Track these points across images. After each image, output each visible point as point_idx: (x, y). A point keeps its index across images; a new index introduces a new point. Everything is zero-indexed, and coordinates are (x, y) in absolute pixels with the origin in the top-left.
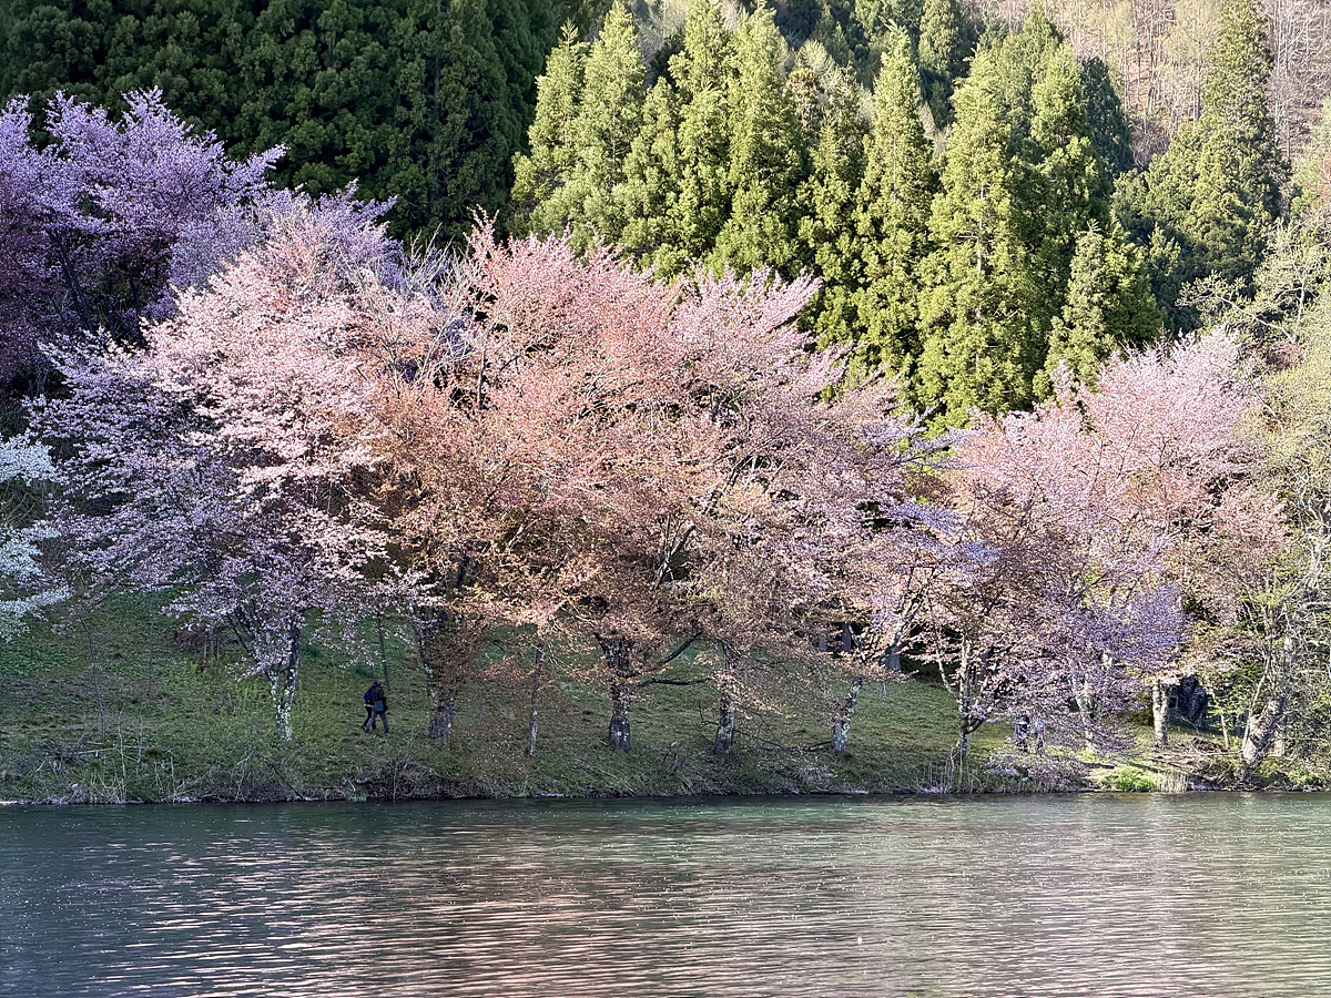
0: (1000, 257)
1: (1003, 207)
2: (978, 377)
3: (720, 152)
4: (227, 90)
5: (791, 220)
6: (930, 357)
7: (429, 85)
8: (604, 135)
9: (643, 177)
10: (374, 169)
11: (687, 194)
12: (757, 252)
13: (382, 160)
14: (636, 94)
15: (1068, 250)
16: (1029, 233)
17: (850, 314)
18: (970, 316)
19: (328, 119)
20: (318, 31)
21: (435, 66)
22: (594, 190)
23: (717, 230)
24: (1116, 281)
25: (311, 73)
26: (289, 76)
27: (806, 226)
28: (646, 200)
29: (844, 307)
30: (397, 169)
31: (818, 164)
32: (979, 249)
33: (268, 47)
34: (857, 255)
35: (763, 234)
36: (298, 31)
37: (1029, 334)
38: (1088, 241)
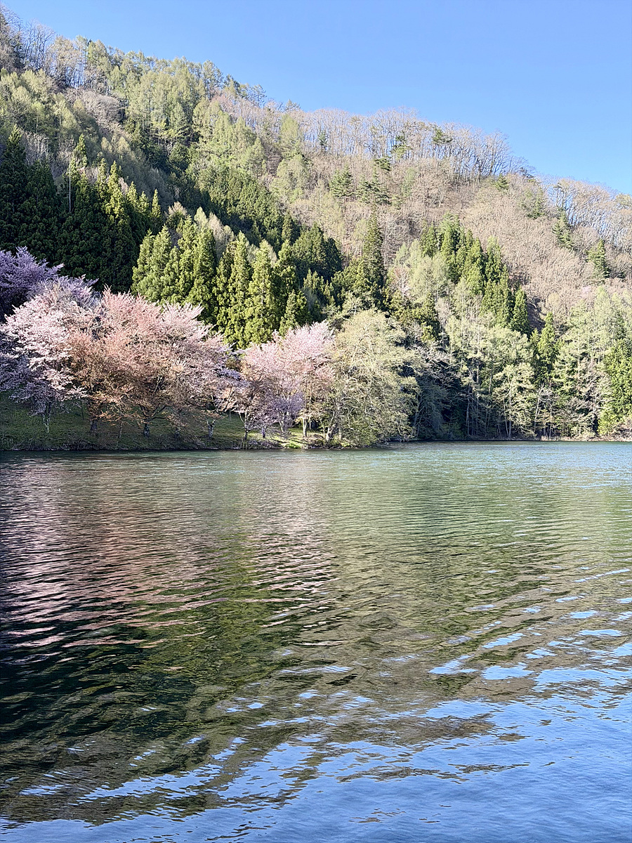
0: (267, 299)
1: (268, 285)
2: (261, 333)
3: (191, 268)
4: (54, 246)
5: (210, 288)
6: (248, 327)
7: (112, 245)
8: (158, 262)
9: (170, 275)
10: (96, 269)
11: (182, 279)
12: (201, 297)
13: (98, 267)
14: (168, 250)
15: (287, 298)
16: (275, 293)
17: (226, 315)
18: (259, 316)
19: (83, 255)
20: (80, 229)
21: (114, 240)
22: (155, 278)
23: (190, 289)
24: (299, 307)
25: (78, 241)
26: (72, 242)
27: (214, 289)
28: (170, 281)
29: (225, 312)
30: (103, 270)
31: (218, 272)
32: (262, 297)
33: (65, 234)
34: (228, 298)
35: (202, 291)
36: (74, 229)
37: (275, 321)
38: (292, 295)
